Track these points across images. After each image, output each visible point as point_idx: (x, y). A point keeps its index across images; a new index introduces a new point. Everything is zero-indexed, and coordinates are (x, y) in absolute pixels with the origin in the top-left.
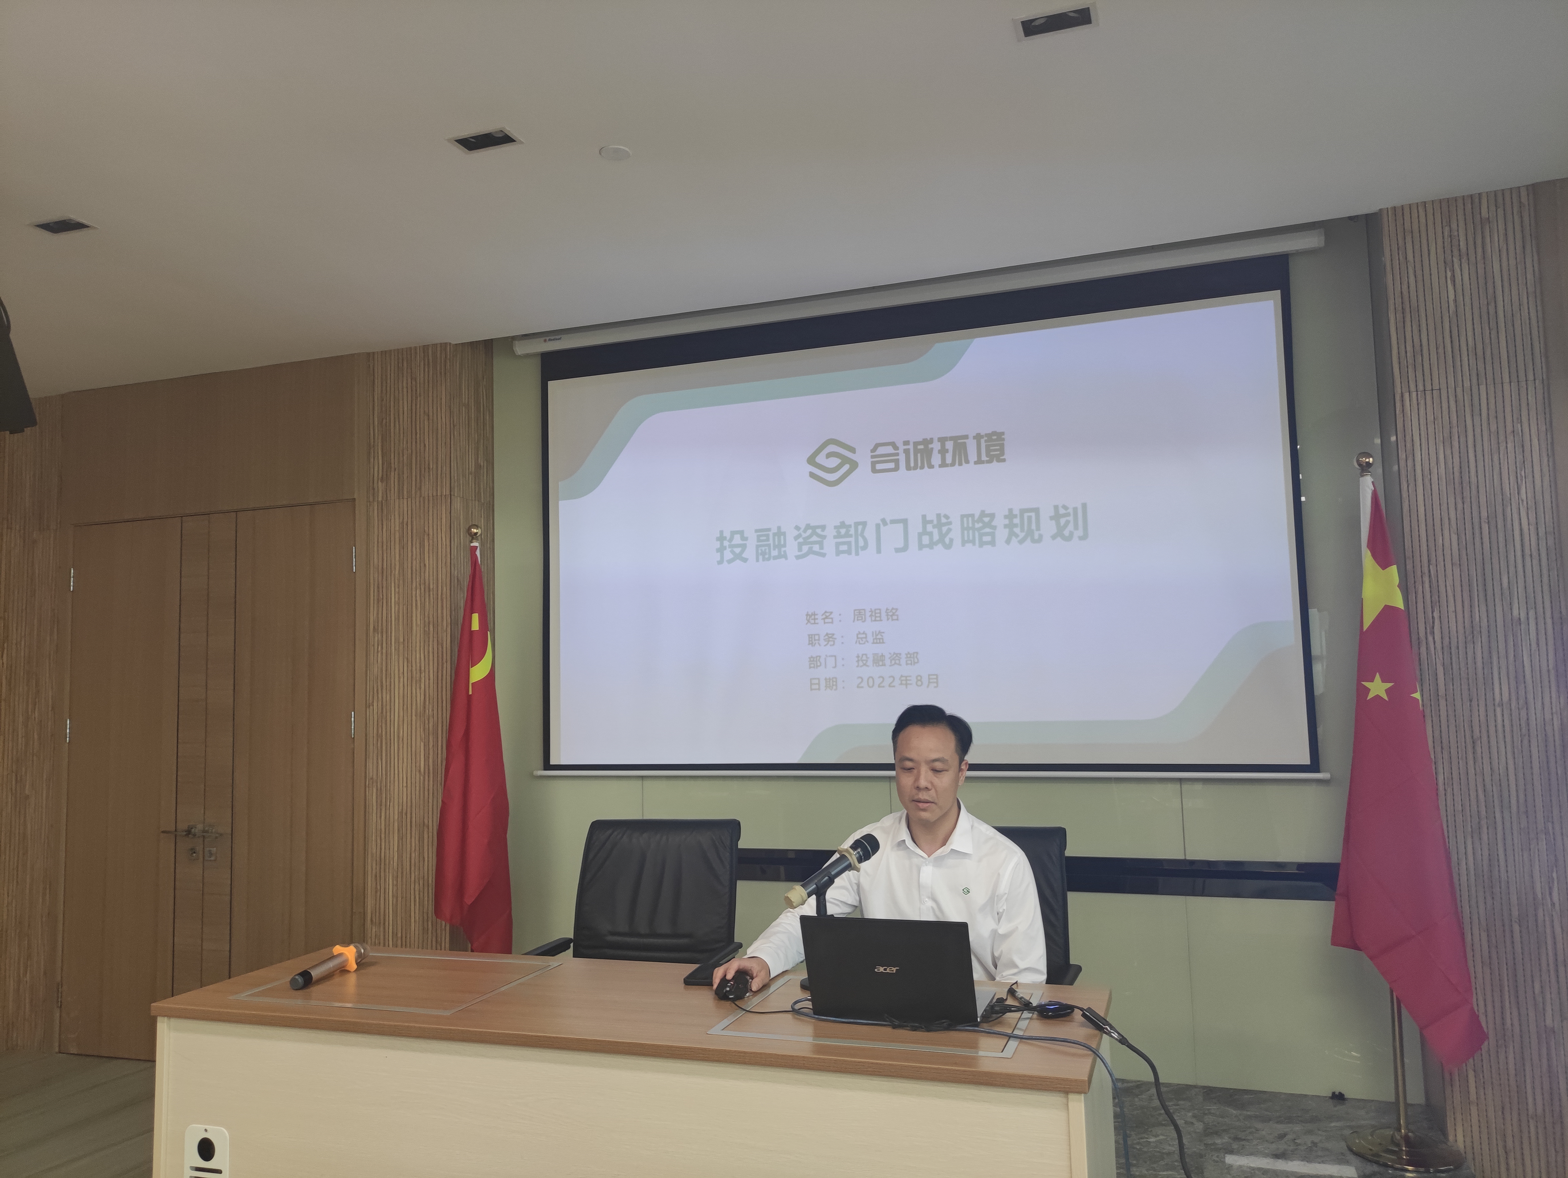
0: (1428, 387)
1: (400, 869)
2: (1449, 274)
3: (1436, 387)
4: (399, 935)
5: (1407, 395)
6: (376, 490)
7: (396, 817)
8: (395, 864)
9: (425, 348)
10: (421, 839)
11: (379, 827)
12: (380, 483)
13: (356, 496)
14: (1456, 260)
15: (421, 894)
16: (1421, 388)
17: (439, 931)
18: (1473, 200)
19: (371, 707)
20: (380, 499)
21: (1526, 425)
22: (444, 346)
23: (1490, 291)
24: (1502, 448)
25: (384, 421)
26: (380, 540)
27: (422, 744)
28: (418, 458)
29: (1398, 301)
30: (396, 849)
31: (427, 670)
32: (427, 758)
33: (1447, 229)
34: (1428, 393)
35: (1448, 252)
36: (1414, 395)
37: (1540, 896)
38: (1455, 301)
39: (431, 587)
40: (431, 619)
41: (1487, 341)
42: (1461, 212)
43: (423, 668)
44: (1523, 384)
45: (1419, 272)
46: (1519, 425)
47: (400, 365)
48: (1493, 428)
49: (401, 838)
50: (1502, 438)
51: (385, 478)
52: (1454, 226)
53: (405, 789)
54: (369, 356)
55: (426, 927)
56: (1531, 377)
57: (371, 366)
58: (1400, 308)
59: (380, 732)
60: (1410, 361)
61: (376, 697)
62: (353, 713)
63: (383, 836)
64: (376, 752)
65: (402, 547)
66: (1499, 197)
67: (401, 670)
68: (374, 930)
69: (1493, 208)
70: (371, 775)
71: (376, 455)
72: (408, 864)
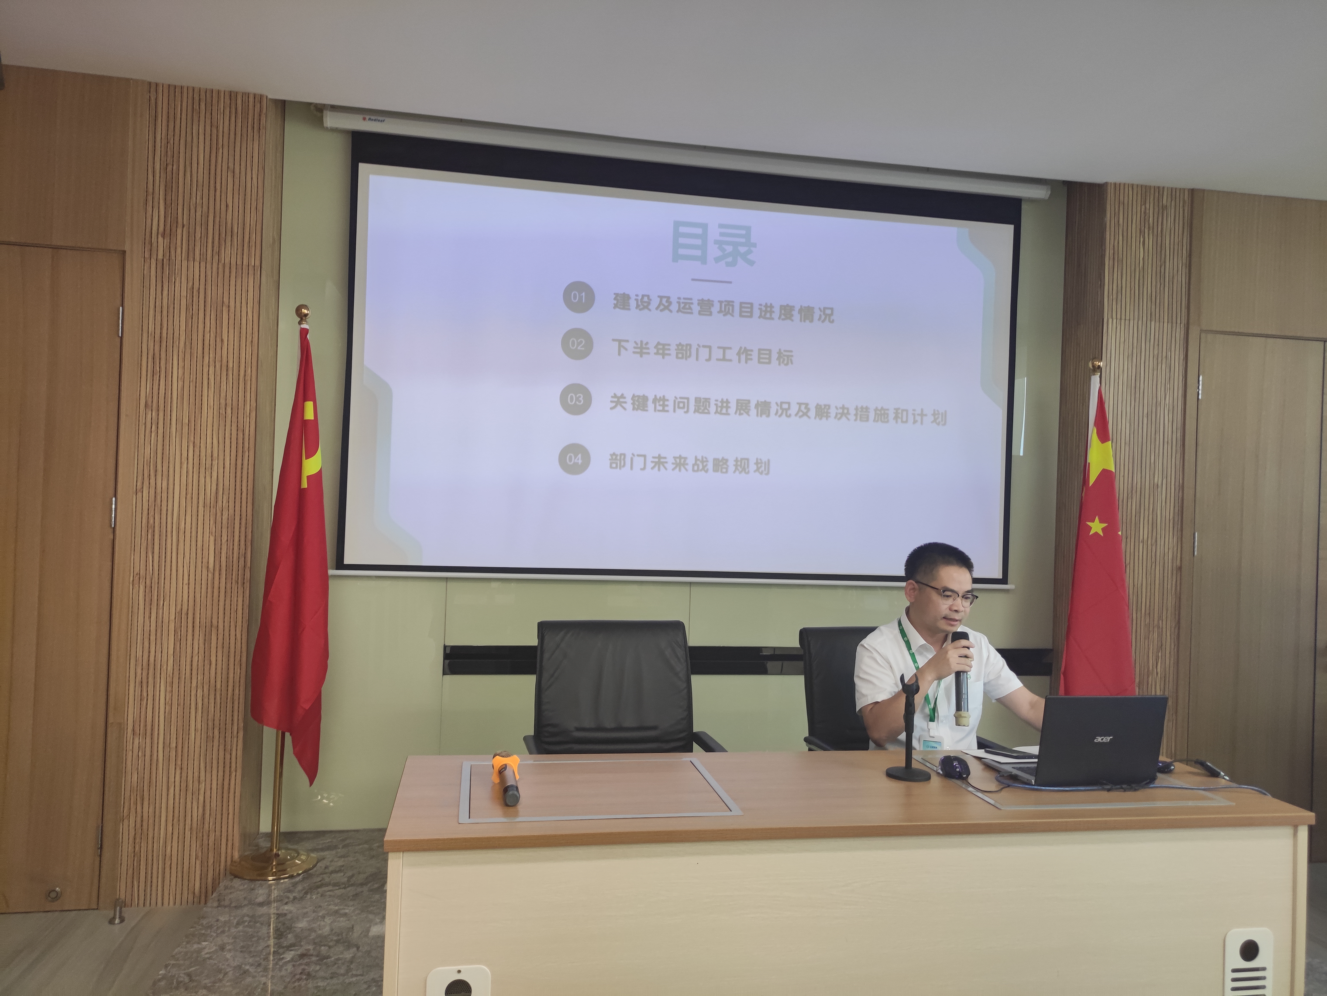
0: (1123, 317)
1: (176, 673)
2: (1142, 240)
3: (1127, 318)
4: (173, 745)
5: (1110, 321)
6: (155, 245)
7: (172, 617)
8: (170, 668)
9: (232, 95)
10: (207, 641)
11: (147, 628)
12: (161, 239)
13: (127, 248)
14: (1146, 231)
15: (206, 700)
16: (1119, 316)
17: (229, 739)
18: (1159, 190)
19: (139, 494)
20: (160, 257)
21: (1173, 354)
22: (259, 98)
23: (1163, 256)
24: (1159, 367)
25: (170, 168)
26: (159, 303)
27: (212, 539)
28: (217, 219)
29: (1112, 252)
30: (171, 652)
31: (221, 457)
32: (218, 554)
33: (1143, 207)
34: (1123, 321)
35: (1143, 223)
36: (1115, 321)
37: (1151, 667)
38: (1143, 258)
39: (231, 365)
40: (229, 401)
41: (1158, 292)
42: (1152, 199)
43: (215, 455)
44: (1174, 325)
45: (1125, 234)
46: (1170, 353)
47: (196, 106)
48: (1156, 352)
49: (178, 640)
50: (1160, 359)
51: (169, 233)
52: (1148, 206)
53: (186, 587)
54: (153, 87)
55: (211, 735)
56: (1179, 322)
57: (153, 99)
58: (1112, 257)
59: (151, 521)
60: (1115, 296)
61: (146, 483)
62: (114, 499)
63: (153, 638)
64: (144, 545)
65: (190, 317)
67: (185, 455)
68: (136, 741)
69: (1169, 200)
70: (137, 570)
71: (156, 204)
72: (188, 668)
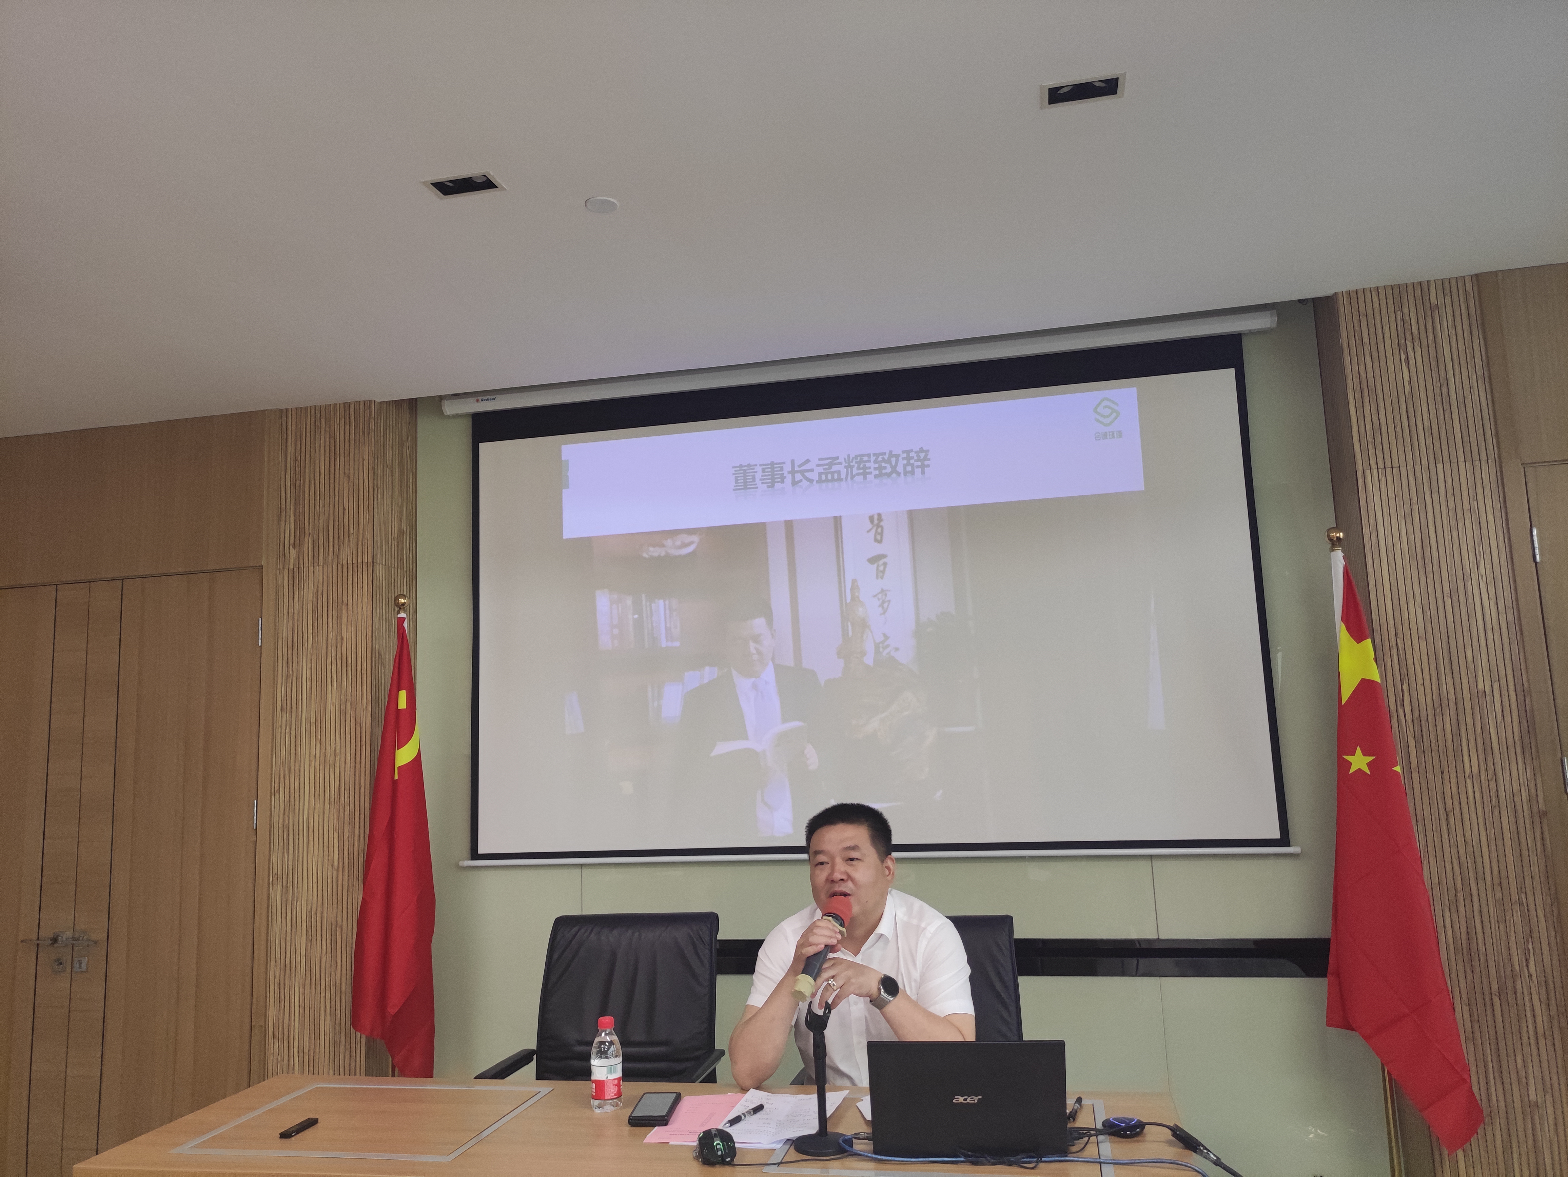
0: (1388, 464)
1: (308, 976)
2: (1403, 356)
3: (1395, 464)
4: (306, 1050)
5: (1368, 472)
6: (287, 556)
7: (304, 917)
8: (303, 970)
9: (346, 406)
10: (333, 941)
11: (283, 929)
12: (292, 550)
13: (263, 563)
14: (1409, 344)
15: (333, 1003)
16: (1381, 465)
17: (353, 1046)
18: (1422, 287)
19: (277, 795)
20: (292, 566)
21: (1481, 504)
22: (368, 404)
23: (1442, 373)
24: (1461, 524)
25: (298, 482)
26: (291, 610)
27: (336, 835)
28: (337, 523)
29: (1357, 381)
30: (303, 953)
31: (343, 754)
32: (341, 850)
33: (1399, 314)
34: (1389, 471)
35: (1401, 335)
36: (1375, 471)
37: (1517, 968)
38: (1410, 382)
39: (350, 661)
40: (349, 697)
41: (1442, 421)
42: (1411, 298)
43: (338, 751)
44: (1477, 463)
45: (1375, 354)
46: (1475, 502)
47: (318, 423)
48: (1451, 505)
49: (309, 941)
50: (1460, 514)
51: (298, 544)
52: (1406, 310)
53: (315, 886)
54: (282, 413)
55: (338, 1039)
56: (1484, 457)
57: (284, 424)
58: (1359, 388)
59: (287, 822)
60: (1370, 439)
61: (282, 784)
62: (256, 801)
63: (288, 939)
64: (281, 844)
65: (316, 619)
66: (1445, 285)
67: (313, 751)
68: (276, 1046)
69: (1441, 296)
70: (275, 871)
71: (288, 517)
72: (318, 969)
